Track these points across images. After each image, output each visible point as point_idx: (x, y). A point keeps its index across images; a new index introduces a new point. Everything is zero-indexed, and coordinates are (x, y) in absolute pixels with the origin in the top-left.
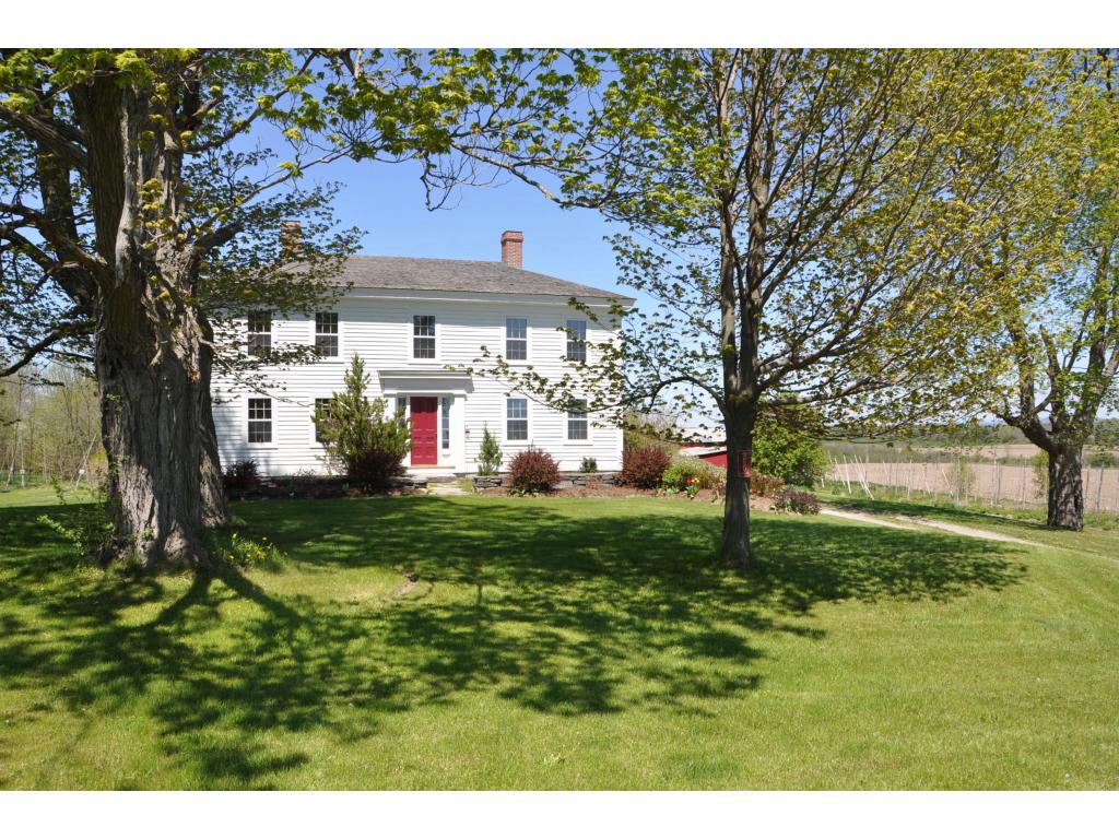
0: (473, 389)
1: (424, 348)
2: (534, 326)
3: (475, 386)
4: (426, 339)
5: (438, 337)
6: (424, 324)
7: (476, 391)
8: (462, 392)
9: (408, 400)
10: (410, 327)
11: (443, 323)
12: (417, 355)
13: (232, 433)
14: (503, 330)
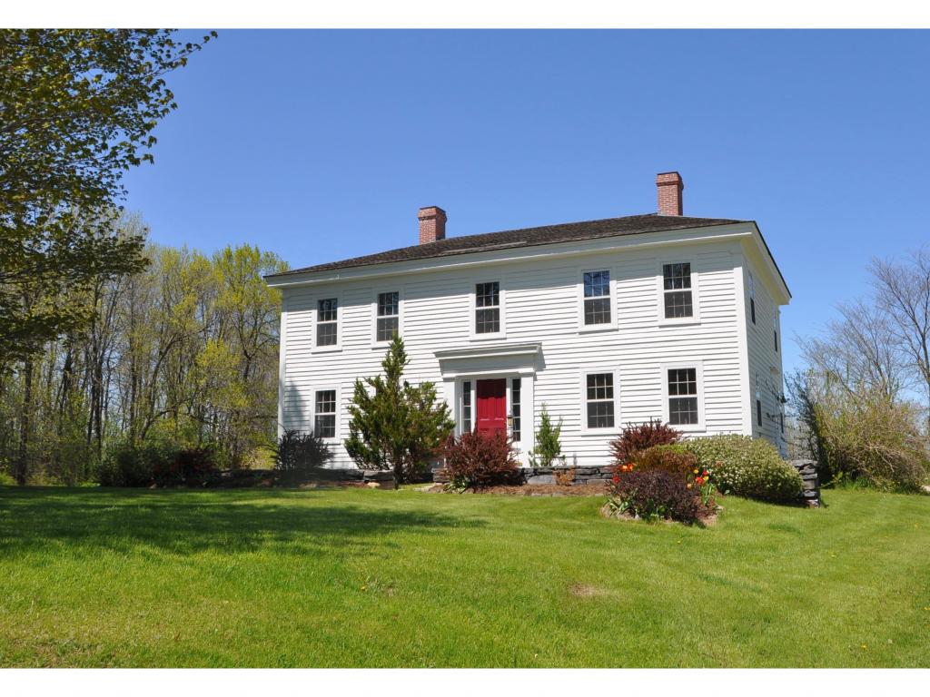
0: (544, 365)
1: (487, 321)
2: (619, 278)
3: (546, 362)
4: (490, 310)
5: (502, 306)
6: (487, 293)
7: (547, 367)
8: (530, 370)
9: (474, 385)
10: (472, 297)
11: (507, 289)
12: (480, 329)
13: (303, 428)
14: (580, 288)
